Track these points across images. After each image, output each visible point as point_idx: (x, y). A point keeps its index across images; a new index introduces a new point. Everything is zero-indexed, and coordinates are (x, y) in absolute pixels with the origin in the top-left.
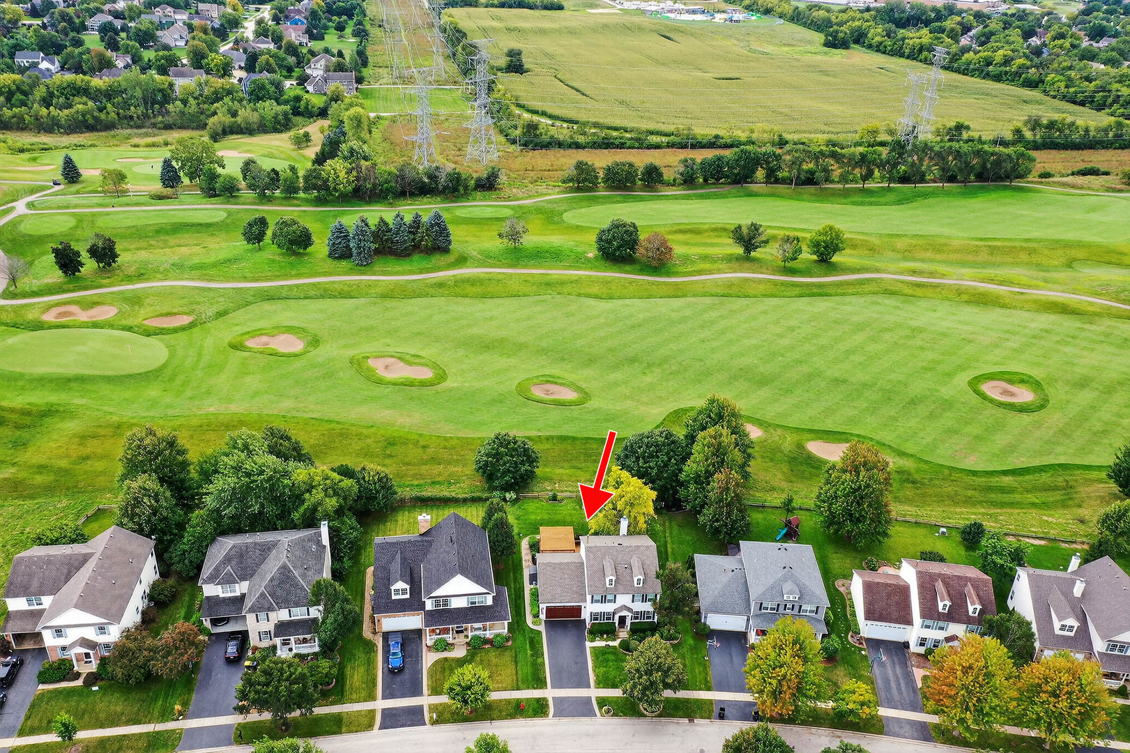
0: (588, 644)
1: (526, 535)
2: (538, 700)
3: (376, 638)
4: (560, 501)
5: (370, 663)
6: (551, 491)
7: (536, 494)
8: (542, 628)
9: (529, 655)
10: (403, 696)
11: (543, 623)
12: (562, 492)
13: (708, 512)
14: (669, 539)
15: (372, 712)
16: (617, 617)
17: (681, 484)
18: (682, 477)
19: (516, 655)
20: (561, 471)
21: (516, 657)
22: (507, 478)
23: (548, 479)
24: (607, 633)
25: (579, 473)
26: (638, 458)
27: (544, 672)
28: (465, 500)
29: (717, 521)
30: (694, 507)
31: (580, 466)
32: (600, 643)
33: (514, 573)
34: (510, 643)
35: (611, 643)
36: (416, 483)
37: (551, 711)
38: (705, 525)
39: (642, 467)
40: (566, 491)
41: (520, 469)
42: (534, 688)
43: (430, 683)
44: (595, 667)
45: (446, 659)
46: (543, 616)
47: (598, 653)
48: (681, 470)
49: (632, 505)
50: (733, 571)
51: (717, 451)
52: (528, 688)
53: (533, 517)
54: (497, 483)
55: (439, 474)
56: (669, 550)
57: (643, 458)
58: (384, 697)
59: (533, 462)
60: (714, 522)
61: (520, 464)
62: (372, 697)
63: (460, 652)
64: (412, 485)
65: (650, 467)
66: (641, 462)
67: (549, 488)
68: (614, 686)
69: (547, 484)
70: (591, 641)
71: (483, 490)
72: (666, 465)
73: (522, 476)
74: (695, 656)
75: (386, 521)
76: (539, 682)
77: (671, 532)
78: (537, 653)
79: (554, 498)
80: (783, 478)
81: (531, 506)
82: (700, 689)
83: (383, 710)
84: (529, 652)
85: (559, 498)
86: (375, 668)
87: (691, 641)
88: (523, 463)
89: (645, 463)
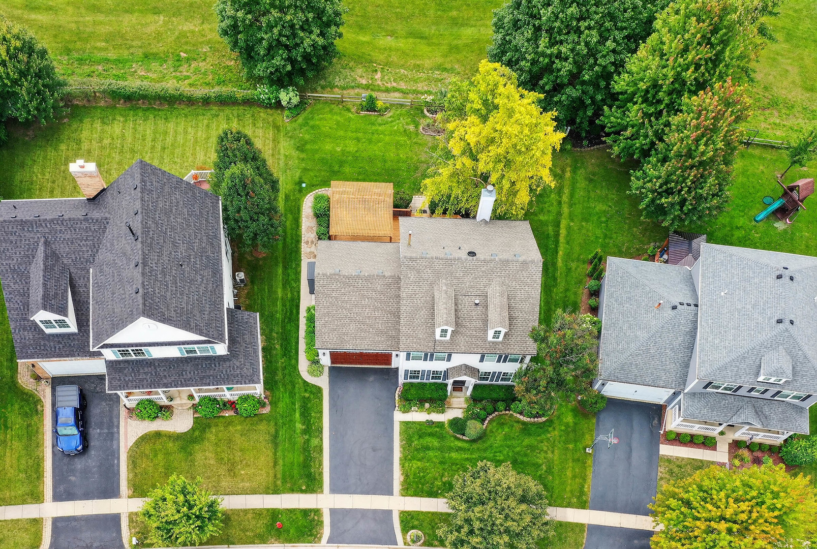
0: (399, 417)
1: (312, 186)
2: (306, 512)
3: (39, 388)
4: (381, 112)
5: (32, 435)
6: (367, 87)
7: (336, 94)
8: (323, 381)
9: (298, 431)
10: (87, 496)
11: (326, 370)
12: (387, 91)
13: (654, 171)
14: (565, 210)
15: (36, 522)
16: (450, 382)
17: (613, 97)
18: (620, 84)
19: (277, 431)
20: (389, 41)
21: (276, 436)
22: (277, 61)
23: (364, 60)
24: (431, 401)
25: (423, 48)
26: (538, 29)
27: (321, 464)
28: (206, 102)
29: (669, 192)
30: (628, 152)
31: (426, 31)
32: (418, 416)
33: (285, 268)
34: (266, 410)
35: (436, 417)
36: (112, 55)
37: (326, 531)
38: (640, 198)
39: (543, 54)
40: (396, 90)
41: (302, 39)
42: (302, 491)
43: (131, 476)
44: (404, 459)
45: (158, 435)
46: (326, 360)
47: (412, 431)
48: (619, 66)
49: (508, 163)
50: (674, 308)
51: (715, 31)
52: (292, 491)
53: (328, 147)
54: (260, 69)
55: (158, 36)
56: (563, 232)
57: (550, 31)
58: (57, 497)
59: (328, 25)
60: (660, 195)
61: (302, 28)
62: (37, 498)
63: (182, 423)
64: (107, 61)
65: (559, 56)
66: (543, 42)
67: (364, 82)
68: (432, 494)
69: (360, 71)
70: (404, 412)
71: (237, 82)
72: (592, 53)
73: (307, 57)
74: (571, 446)
75: (59, 141)
76: (312, 483)
77: (572, 196)
78: (312, 428)
79: (371, 106)
80: (798, 79)
81: (327, 120)
82: (569, 505)
83: (56, 521)
84: (299, 426)
85: (379, 104)
86: (39, 445)
87: (569, 419)
88: (306, 27)
89: (552, 44)
